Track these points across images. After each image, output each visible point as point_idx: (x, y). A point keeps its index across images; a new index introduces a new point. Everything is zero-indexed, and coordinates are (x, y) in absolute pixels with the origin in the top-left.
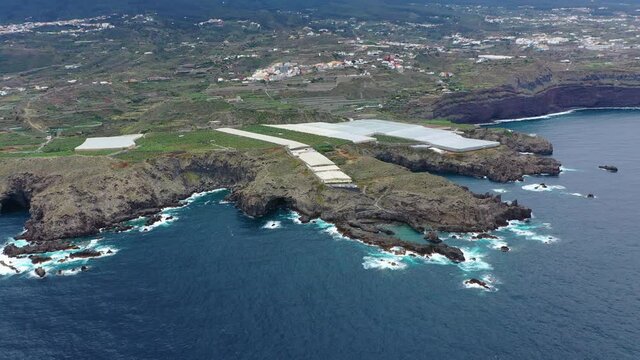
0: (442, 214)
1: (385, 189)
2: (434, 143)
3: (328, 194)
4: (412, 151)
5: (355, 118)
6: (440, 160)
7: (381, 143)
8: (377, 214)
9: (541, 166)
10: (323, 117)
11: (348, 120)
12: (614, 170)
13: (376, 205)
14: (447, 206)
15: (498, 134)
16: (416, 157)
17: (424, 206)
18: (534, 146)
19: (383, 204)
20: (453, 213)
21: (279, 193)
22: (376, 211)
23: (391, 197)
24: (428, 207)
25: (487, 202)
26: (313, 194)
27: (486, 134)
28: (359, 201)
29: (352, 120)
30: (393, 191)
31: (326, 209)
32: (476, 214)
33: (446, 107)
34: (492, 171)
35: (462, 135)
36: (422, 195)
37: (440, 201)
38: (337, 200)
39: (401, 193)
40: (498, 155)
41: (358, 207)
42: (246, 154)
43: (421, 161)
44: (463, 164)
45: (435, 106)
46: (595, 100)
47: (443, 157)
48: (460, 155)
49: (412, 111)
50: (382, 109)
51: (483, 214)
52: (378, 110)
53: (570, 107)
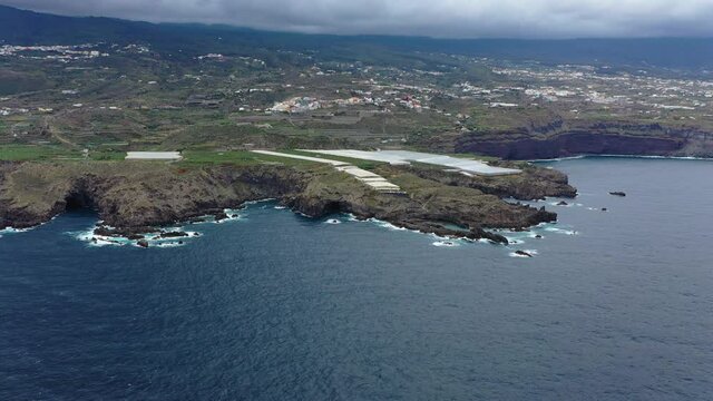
0: (482, 215)
1: (430, 196)
3: (380, 199)
4: (444, 174)
5: (382, 149)
6: (470, 182)
7: (415, 166)
8: (425, 215)
12: (623, 195)
13: (424, 208)
14: (486, 210)
15: (519, 165)
16: (448, 180)
17: (466, 210)
18: (552, 177)
19: (429, 208)
20: (491, 215)
21: (335, 198)
23: (436, 202)
24: (469, 210)
26: (366, 198)
27: (508, 165)
28: (409, 205)
29: (379, 150)
30: (438, 198)
31: (379, 210)
32: (511, 216)
34: (517, 192)
35: (487, 164)
36: (463, 201)
37: (480, 206)
38: (389, 204)
39: (445, 199)
40: (521, 180)
41: (409, 210)
43: (453, 183)
44: (491, 185)
45: (456, 143)
46: (603, 148)
47: (473, 180)
48: (488, 178)
50: (405, 144)
51: (517, 216)
52: (401, 143)
53: (579, 153)
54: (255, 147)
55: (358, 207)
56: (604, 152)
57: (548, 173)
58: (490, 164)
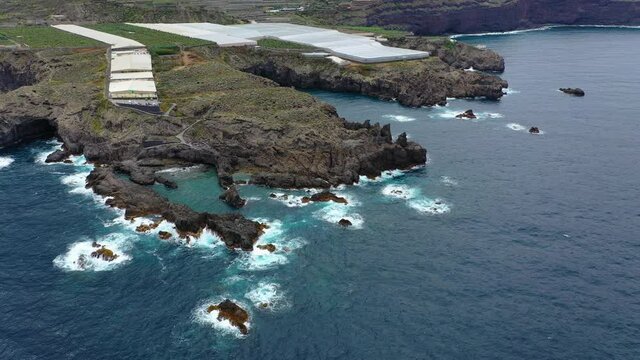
0: (278, 153)
1: (205, 109)
2: (336, 50)
3: (109, 115)
4: (302, 60)
5: (259, 21)
6: (338, 73)
7: (263, 48)
8: (175, 151)
9: (478, 85)
10: (212, 16)
11: (248, 22)
12: (579, 93)
13: (180, 136)
14: (290, 141)
15: (433, 44)
16: (307, 69)
17: (256, 140)
19: (194, 134)
20: (295, 152)
21: (40, 112)
22: (174, 146)
23: (211, 123)
24: (262, 140)
25: (358, 136)
26: (87, 115)
27: (419, 43)
28: (152, 128)
29: (254, 22)
30: (216, 114)
31: (98, 140)
32: (332, 156)
33: (385, 13)
34: (403, 91)
35: (383, 43)
36: (255, 120)
37: (281, 132)
38: (120, 126)
39: (227, 117)
41: (150, 139)
42: (38, 54)
43: (312, 75)
44: (368, 79)
45: (371, 11)
46: (575, 16)
47: (343, 69)
48: (367, 67)
49: (340, 16)
50: (304, 13)
51: (344, 155)
52: (298, 13)
53: (542, 23)
54: (63, 21)
55: (67, 133)
56: (577, 21)
57: (477, 56)
58: (391, 42)
